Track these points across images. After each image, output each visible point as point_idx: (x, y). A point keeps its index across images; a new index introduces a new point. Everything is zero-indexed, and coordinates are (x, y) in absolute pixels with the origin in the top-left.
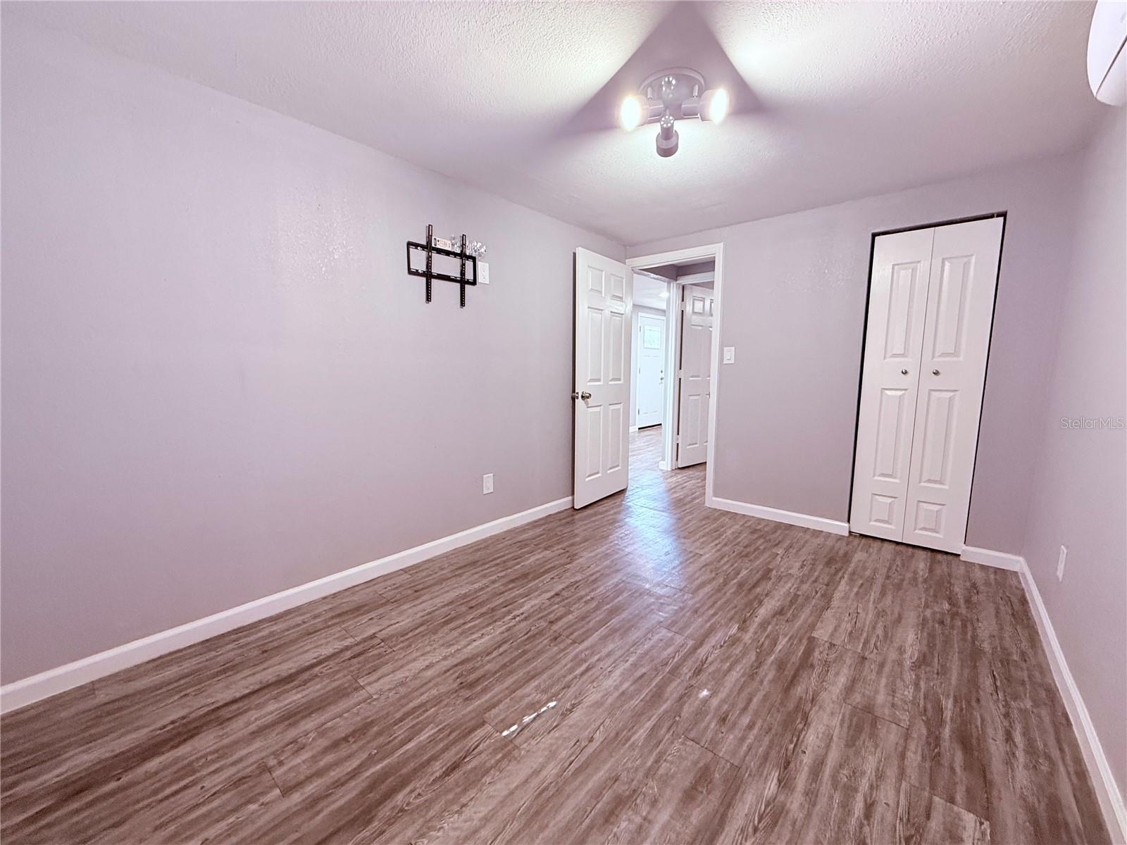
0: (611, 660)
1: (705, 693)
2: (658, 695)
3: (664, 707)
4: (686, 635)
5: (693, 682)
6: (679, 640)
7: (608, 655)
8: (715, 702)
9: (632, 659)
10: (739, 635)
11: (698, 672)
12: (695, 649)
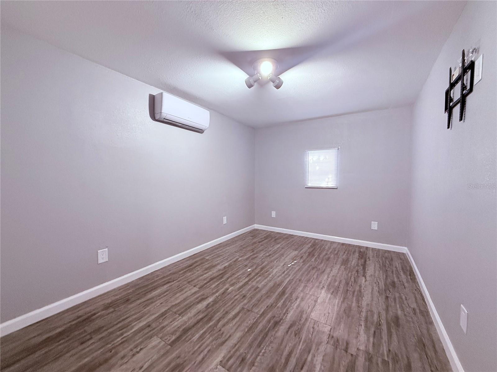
0: (277, 276)
1: (249, 270)
2: (262, 269)
3: (260, 267)
4: (251, 285)
5: (252, 272)
6: (254, 283)
7: (279, 277)
8: (247, 268)
9: (271, 276)
10: (230, 287)
11: (250, 274)
12: (249, 281)
